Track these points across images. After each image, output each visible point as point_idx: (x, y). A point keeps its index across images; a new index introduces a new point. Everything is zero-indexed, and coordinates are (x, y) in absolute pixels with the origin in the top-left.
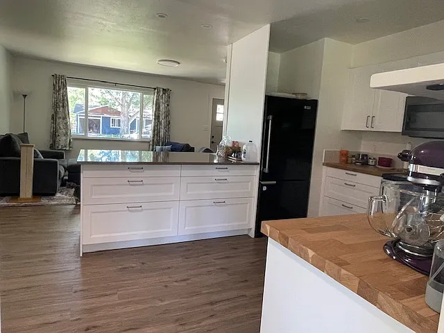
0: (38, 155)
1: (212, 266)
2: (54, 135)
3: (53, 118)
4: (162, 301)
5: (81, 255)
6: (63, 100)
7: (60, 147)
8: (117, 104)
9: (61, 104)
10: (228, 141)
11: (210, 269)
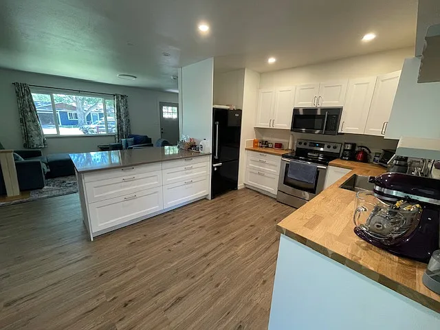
0: (18, 157)
1: (193, 227)
2: (26, 136)
3: (21, 121)
4: (171, 263)
5: (92, 240)
6: (30, 105)
7: (35, 146)
8: (71, 101)
9: (28, 110)
10: (187, 139)
11: (193, 229)
